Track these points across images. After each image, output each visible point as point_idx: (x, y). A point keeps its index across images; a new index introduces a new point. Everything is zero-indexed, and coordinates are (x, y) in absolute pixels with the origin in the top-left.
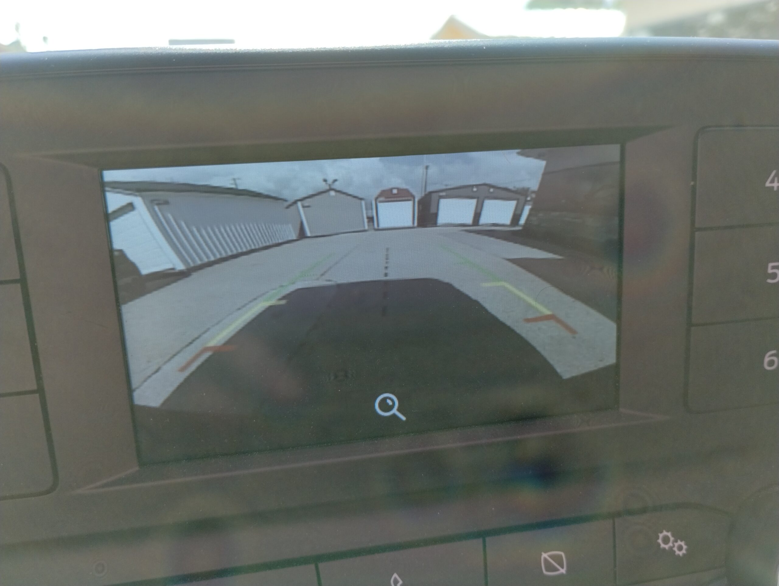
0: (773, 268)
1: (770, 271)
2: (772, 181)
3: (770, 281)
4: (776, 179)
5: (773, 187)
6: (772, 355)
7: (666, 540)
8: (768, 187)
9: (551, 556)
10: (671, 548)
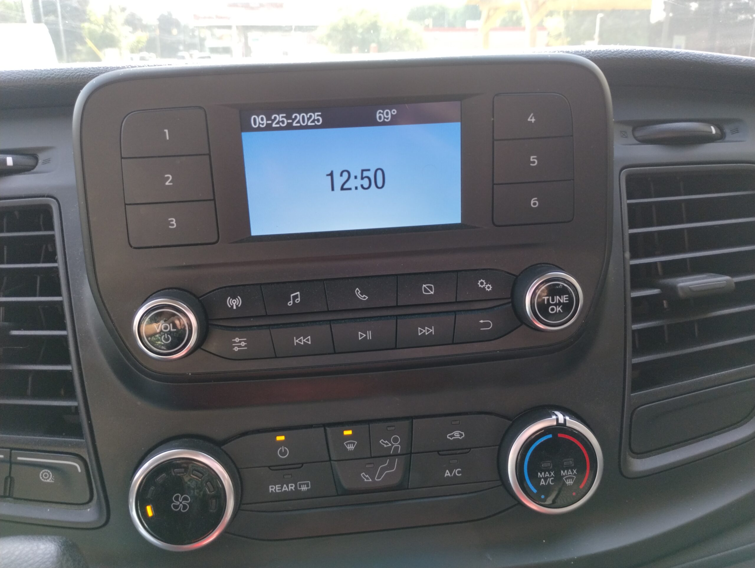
0: (533, 158)
1: (532, 160)
2: (531, 118)
3: (532, 165)
4: (533, 117)
5: (531, 121)
6: (534, 200)
7: (482, 283)
8: (529, 122)
9: (427, 286)
10: (484, 287)
